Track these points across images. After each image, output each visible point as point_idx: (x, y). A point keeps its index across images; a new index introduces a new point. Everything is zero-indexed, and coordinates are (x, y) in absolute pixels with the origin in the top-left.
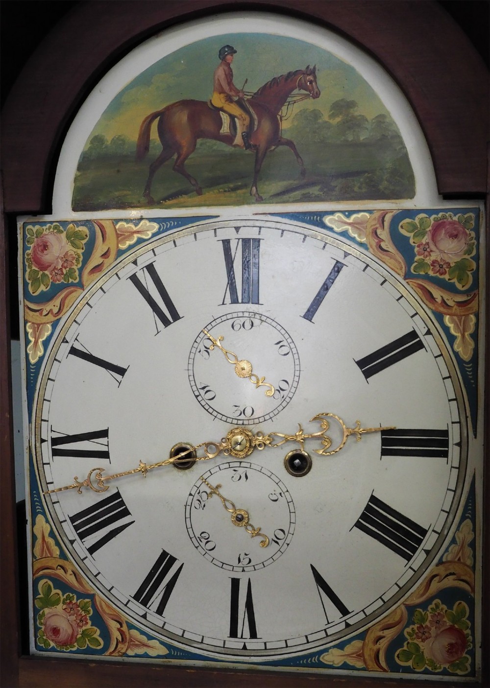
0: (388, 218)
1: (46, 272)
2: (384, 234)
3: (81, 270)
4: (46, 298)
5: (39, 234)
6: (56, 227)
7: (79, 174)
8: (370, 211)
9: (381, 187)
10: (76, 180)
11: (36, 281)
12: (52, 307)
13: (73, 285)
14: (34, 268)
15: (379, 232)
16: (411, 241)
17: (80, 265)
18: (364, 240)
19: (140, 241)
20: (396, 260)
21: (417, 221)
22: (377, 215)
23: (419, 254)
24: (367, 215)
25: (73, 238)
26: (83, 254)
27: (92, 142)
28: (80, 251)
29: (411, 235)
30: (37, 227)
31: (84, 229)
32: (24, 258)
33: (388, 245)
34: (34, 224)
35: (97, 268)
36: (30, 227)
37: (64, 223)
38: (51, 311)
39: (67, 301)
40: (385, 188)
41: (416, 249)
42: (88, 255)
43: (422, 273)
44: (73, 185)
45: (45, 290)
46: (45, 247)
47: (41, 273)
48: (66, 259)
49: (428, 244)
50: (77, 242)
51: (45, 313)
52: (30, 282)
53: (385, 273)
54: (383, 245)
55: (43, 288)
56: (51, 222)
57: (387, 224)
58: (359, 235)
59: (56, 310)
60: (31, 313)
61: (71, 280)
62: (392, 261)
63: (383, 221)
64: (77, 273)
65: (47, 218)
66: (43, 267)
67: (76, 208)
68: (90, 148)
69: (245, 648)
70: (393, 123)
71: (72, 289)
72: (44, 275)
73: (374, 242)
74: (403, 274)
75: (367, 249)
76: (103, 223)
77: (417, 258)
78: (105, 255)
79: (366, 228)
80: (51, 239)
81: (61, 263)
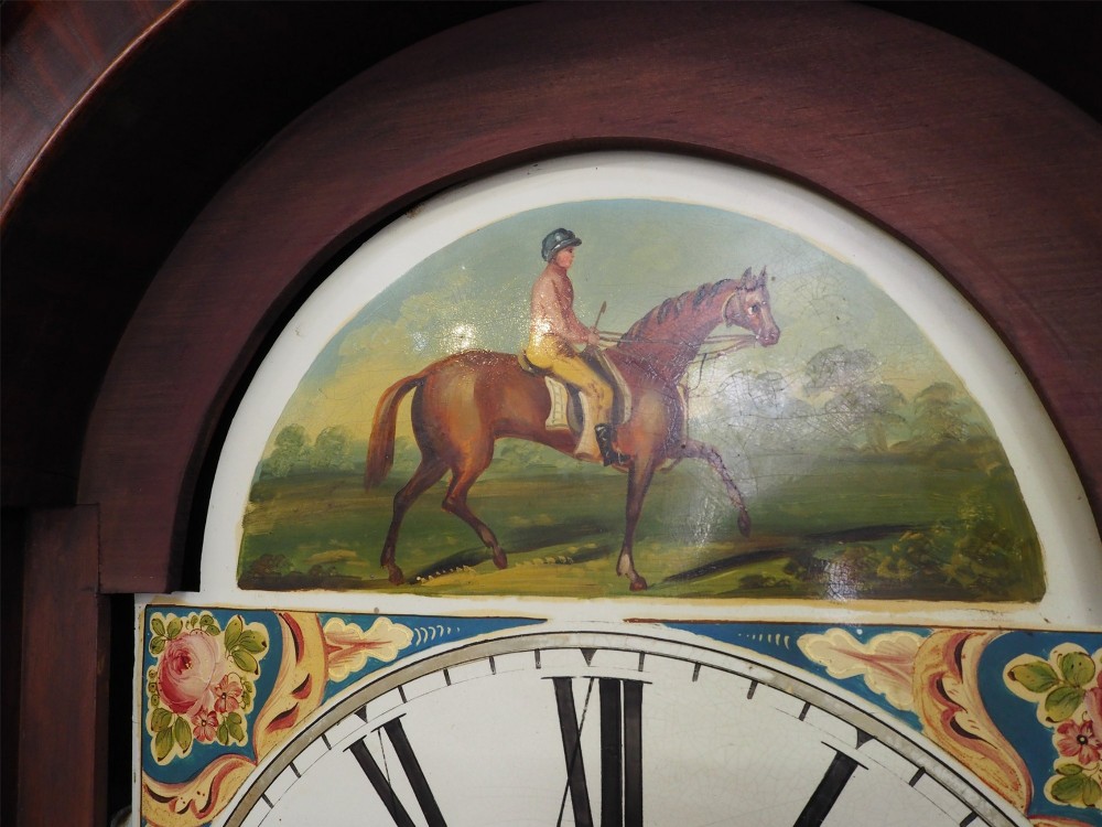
0: (972, 650)
1: (186, 717)
2: (963, 691)
3: (252, 719)
4: (182, 774)
5: (174, 633)
6: (205, 621)
7: (252, 508)
8: (922, 630)
9: (948, 569)
10: (246, 521)
11: (165, 733)
12: (195, 796)
13: (235, 751)
14: (162, 705)
15: (948, 683)
16: (1041, 715)
17: (250, 709)
18: (904, 701)
19: (373, 665)
20: (1001, 763)
21: (1053, 662)
22: (940, 639)
23: (1066, 751)
24: (915, 638)
25: (239, 645)
26: (257, 683)
27: (278, 442)
28: (252, 678)
29: (1039, 698)
30: (171, 617)
31: (259, 629)
32: (144, 681)
33: (973, 718)
34: (166, 609)
35: (285, 718)
36: (157, 615)
37: (223, 613)
38: (191, 804)
39: (223, 786)
40: (962, 571)
41: (1057, 738)
42: (266, 687)
43: (1078, 804)
44: (241, 530)
45: (182, 756)
46: (184, 660)
47: (175, 717)
48: (222, 690)
49: (1089, 725)
50: (245, 656)
51: (180, 806)
52: (153, 734)
53: (970, 796)
54: (960, 718)
55: (177, 751)
56: (198, 609)
57: (969, 664)
58: (896, 689)
59: (201, 803)
60: (154, 803)
61: (232, 740)
62: (991, 766)
63: (958, 657)
64: (244, 725)
65: (190, 599)
66: (180, 705)
67: (246, 582)
68: (276, 454)
70: (971, 405)
71: (234, 759)
72: (180, 722)
73: (935, 710)
74: (1022, 801)
75: (918, 727)
76: (295, 616)
77: (1061, 762)
78: (302, 690)
79: (912, 672)
80: (196, 645)
81: (213, 700)
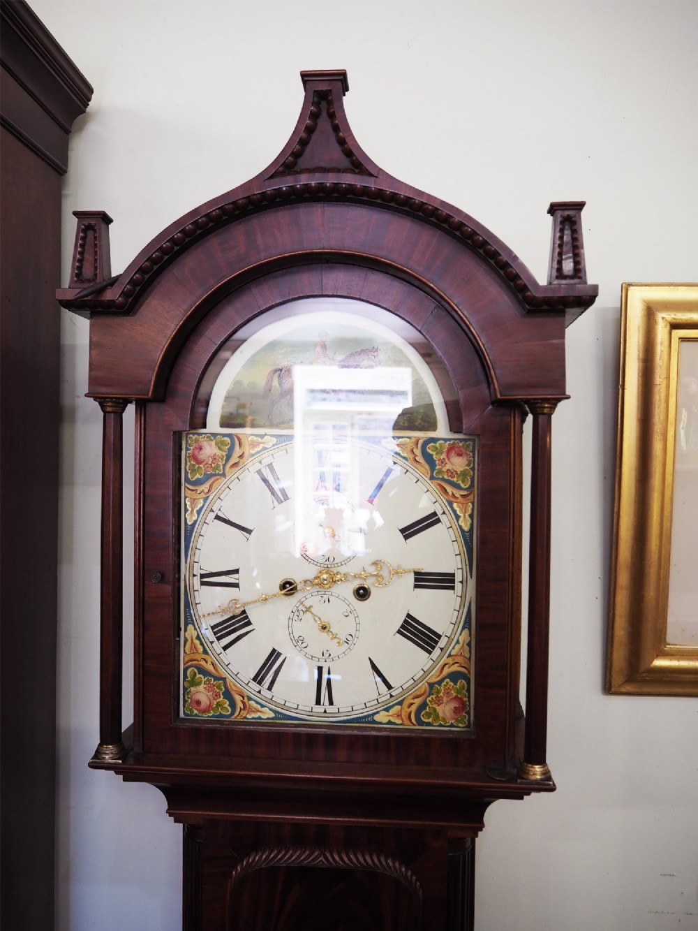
0: (421, 442)
1: (201, 466)
2: (418, 452)
3: (224, 465)
4: (199, 482)
5: (197, 441)
6: (208, 437)
7: (225, 404)
8: (409, 438)
9: (416, 424)
10: (223, 407)
11: (194, 471)
12: (204, 488)
13: (218, 475)
14: (192, 462)
15: (414, 450)
16: (434, 457)
17: (224, 462)
18: (405, 455)
19: (264, 449)
20: (425, 468)
21: (438, 445)
22: (414, 440)
23: (439, 465)
24: (408, 440)
25: (220, 445)
26: (226, 455)
27: (234, 384)
28: (224, 453)
29: (434, 453)
30: (196, 436)
31: (227, 439)
32: (186, 455)
33: (420, 458)
34: (194, 434)
35: (235, 465)
36: (191, 436)
37: (214, 435)
38: (202, 491)
39: (214, 485)
40: (419, 424)
41: (437, 462)
42: (229, 457)
43: (441, 477)
44: (221, 410)
45: (200, 477)
46: (201, 449)
47: (197, 466)
48: (214, 458)
49: (444, 459)
50: (222, 447)
51: (199, 492)
52: (189, 472)
53: (418, 476)
54: (417, 458)
55: (198, 476)
56: (206, 434)
57: (420, 445)
58: (403, 452)
59: (206, 490)
60: (190, 491)
61: (217, 472)
62: (423, 469)
63: (417, 444)
64: (222, 467)
65: (203, 431)
66: (199, 462)
67: (223, 425)
68: (233, 388)
69: (325, 712)
70: (424, 385)
71: (218, 477)
72: (199, 468)
73: (411, 456)
74: (429, 476)
75: (407, 460)
76: (241, 437)
77: (437, 467)
78: (241, 456)
79: (407, 448)
80: (205, 444)
81: (211, 460)
